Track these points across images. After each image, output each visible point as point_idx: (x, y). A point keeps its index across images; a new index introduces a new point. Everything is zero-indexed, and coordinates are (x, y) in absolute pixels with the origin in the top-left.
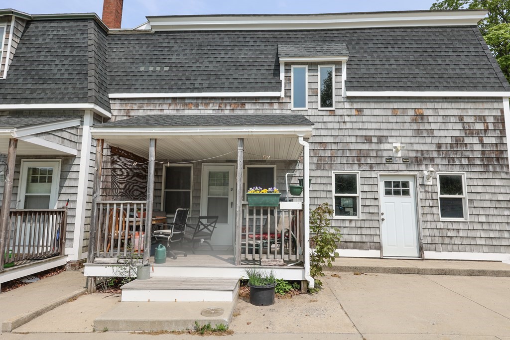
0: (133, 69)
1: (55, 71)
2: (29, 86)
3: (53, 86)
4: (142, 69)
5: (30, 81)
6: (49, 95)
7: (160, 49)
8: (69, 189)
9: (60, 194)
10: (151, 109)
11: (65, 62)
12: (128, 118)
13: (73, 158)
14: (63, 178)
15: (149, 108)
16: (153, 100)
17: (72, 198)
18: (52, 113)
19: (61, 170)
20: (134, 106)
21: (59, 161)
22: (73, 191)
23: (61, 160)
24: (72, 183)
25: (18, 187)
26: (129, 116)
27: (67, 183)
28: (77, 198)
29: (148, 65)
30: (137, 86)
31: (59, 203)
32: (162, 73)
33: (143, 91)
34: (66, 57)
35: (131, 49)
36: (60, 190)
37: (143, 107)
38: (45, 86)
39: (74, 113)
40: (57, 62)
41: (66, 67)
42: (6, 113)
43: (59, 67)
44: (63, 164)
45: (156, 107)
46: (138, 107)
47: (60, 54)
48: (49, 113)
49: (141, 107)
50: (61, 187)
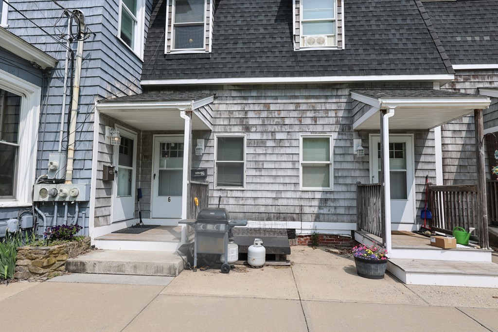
0: (449, 39)
1: (396, 41)
2: (373, 57)
3: (400, 56)
4: (459, 39)
5: (371, 51)
6: (400, 66)
7: (471, 18)
8: (426, 165)
9: (416, 170)
10: (479, 82)
11: (402, 31)
12: (453, 91)
13: (426, 133)
14: (418, 154)
15: (477, 80)
16: (480, 72)
17: (431, 174)
18: (397, 86)
19: (415, 145)
20: (459, 78)
21: (411, 136)
22: (430, 167)
23: (413, 134)
24: (429, 159)
25: (368, 162)
26: (455, 89)
27: (423, 159)
28: (436, 174)
29: (463, 34)
30: (461, 57)
31: (416, 179)
32: (484, 43)
33: (470, 62)
34: (401, 26)
35: (438, 18)
36: (416, 166)
37: (470, 79)
38: (391, 56)
39: (421, 85)
40: (393, 31)
41: (405, 36)
42: (344, 86)
43: (398, 36)
44: (416, 139)
45: (484, 79)
46: (464, 79)
47: (392, 22)
48: (393, 85)
49: (467, 80)
50: (417, 162)
